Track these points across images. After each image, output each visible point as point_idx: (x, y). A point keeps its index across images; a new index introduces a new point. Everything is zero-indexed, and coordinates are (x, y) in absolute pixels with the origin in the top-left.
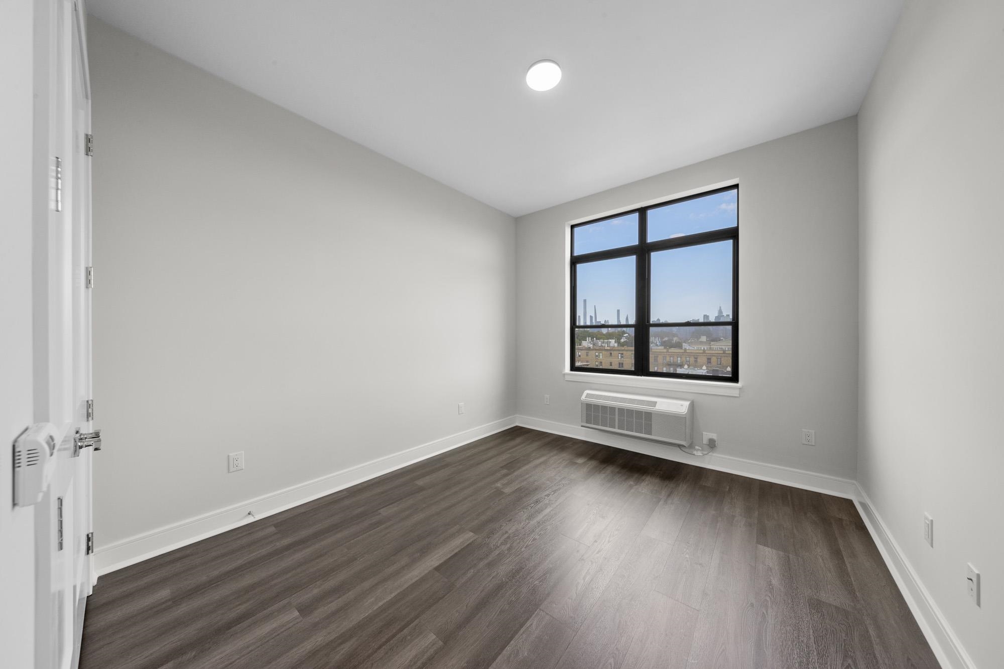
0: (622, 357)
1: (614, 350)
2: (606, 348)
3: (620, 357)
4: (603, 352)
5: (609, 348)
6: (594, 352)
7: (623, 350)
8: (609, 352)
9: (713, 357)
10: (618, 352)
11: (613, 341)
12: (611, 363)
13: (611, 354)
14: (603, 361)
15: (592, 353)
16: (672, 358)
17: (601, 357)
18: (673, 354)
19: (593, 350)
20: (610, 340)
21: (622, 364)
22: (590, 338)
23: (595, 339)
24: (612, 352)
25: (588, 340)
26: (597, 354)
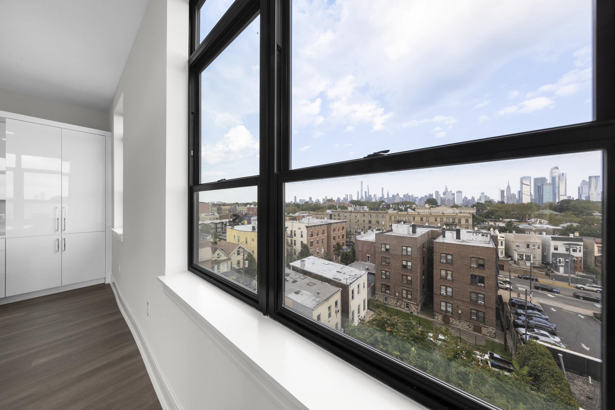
0: (370, 217)
1: (366, 213)
2: (361, 211)
3: (369, 217)
4: (360, 214)
5: (363, 211)
6: (355, 213)
7: (371, 213)
8: (363, 214)
9: (424, 217)
10: (368, 214)
11: (366, 207)
12: (364, 220)
13: (364, 215)
14: (359, 219)
15: (353, 214)
16: (400, 218)
17: (358, 217)
18: (400, 215)
19: (354, 212)
20: (364, 207)
21: (371, 221)
22: (354, 205)
23: (357, 205)
24: (365, 214)
25: (353, 207)
26: (356, 215)
